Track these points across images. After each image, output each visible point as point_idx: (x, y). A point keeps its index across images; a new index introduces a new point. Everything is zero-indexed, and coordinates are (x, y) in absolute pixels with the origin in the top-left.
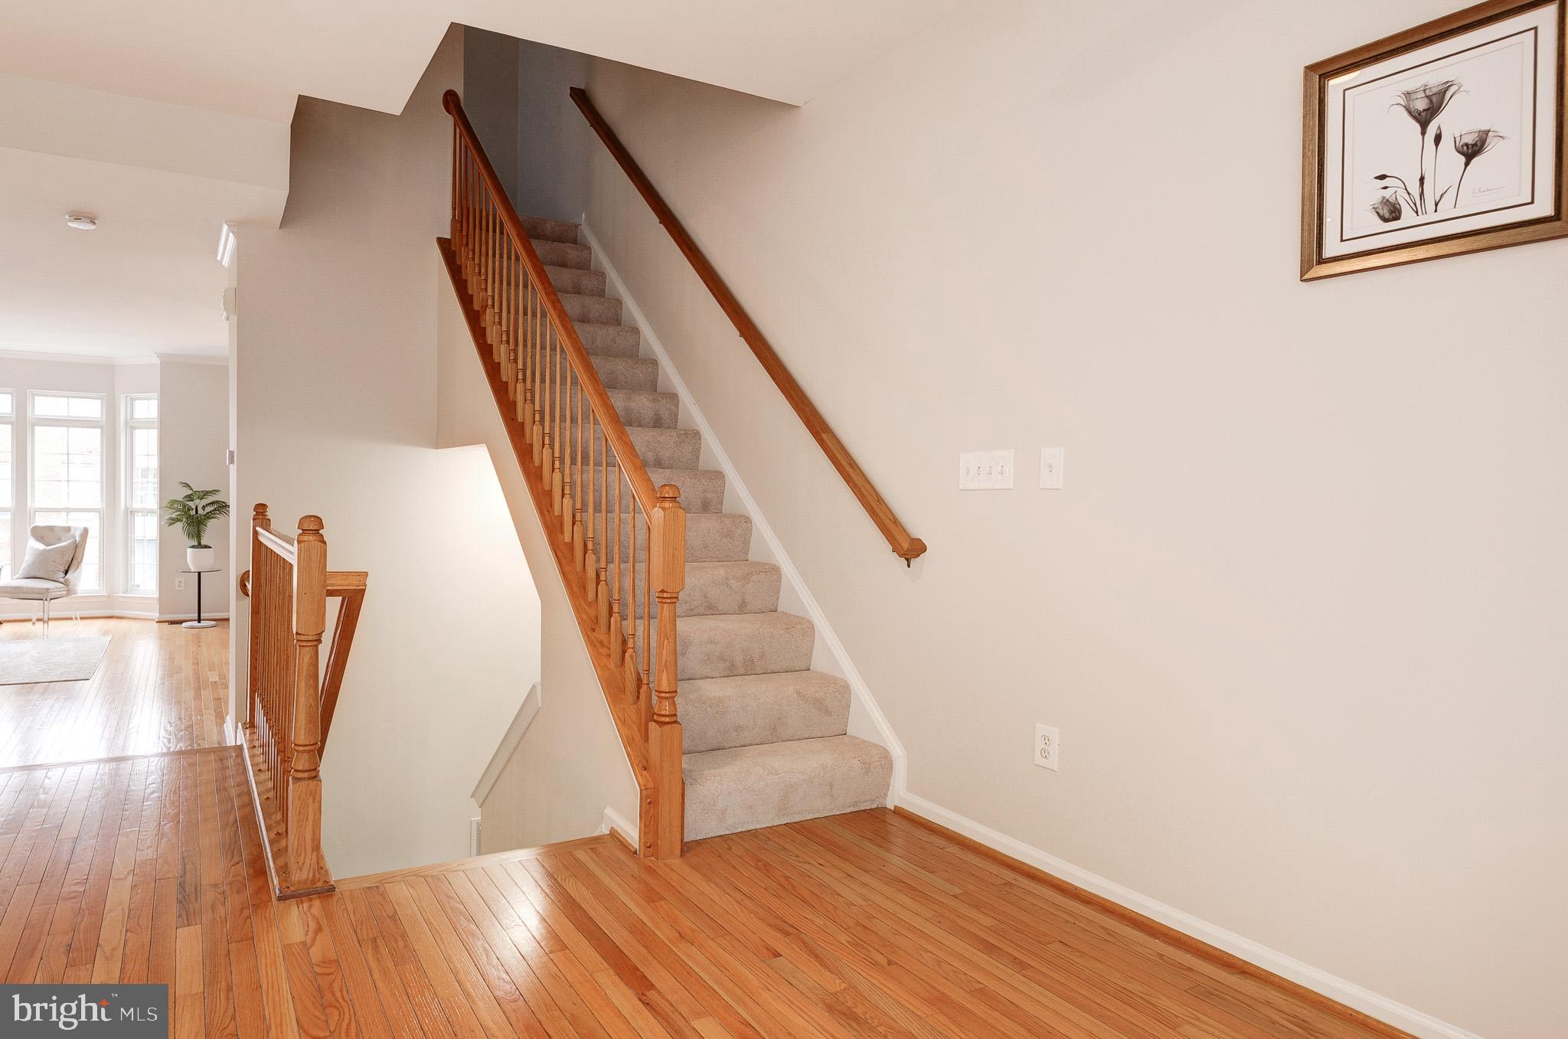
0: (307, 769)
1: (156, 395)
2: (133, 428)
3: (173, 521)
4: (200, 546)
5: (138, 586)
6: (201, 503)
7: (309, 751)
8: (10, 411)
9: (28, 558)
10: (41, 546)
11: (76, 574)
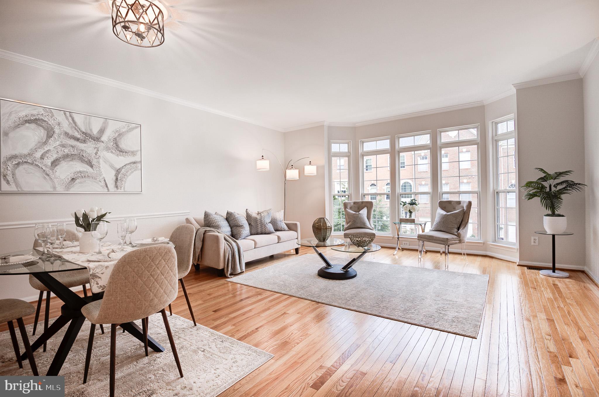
1: (514, 115)
2: (497, 141)
3: (531, 196)
4: (553, 215)
6: (553, 182)
8: (429, 142)
9: (437, 219)
10: (444, 213)
11: (464, 230)
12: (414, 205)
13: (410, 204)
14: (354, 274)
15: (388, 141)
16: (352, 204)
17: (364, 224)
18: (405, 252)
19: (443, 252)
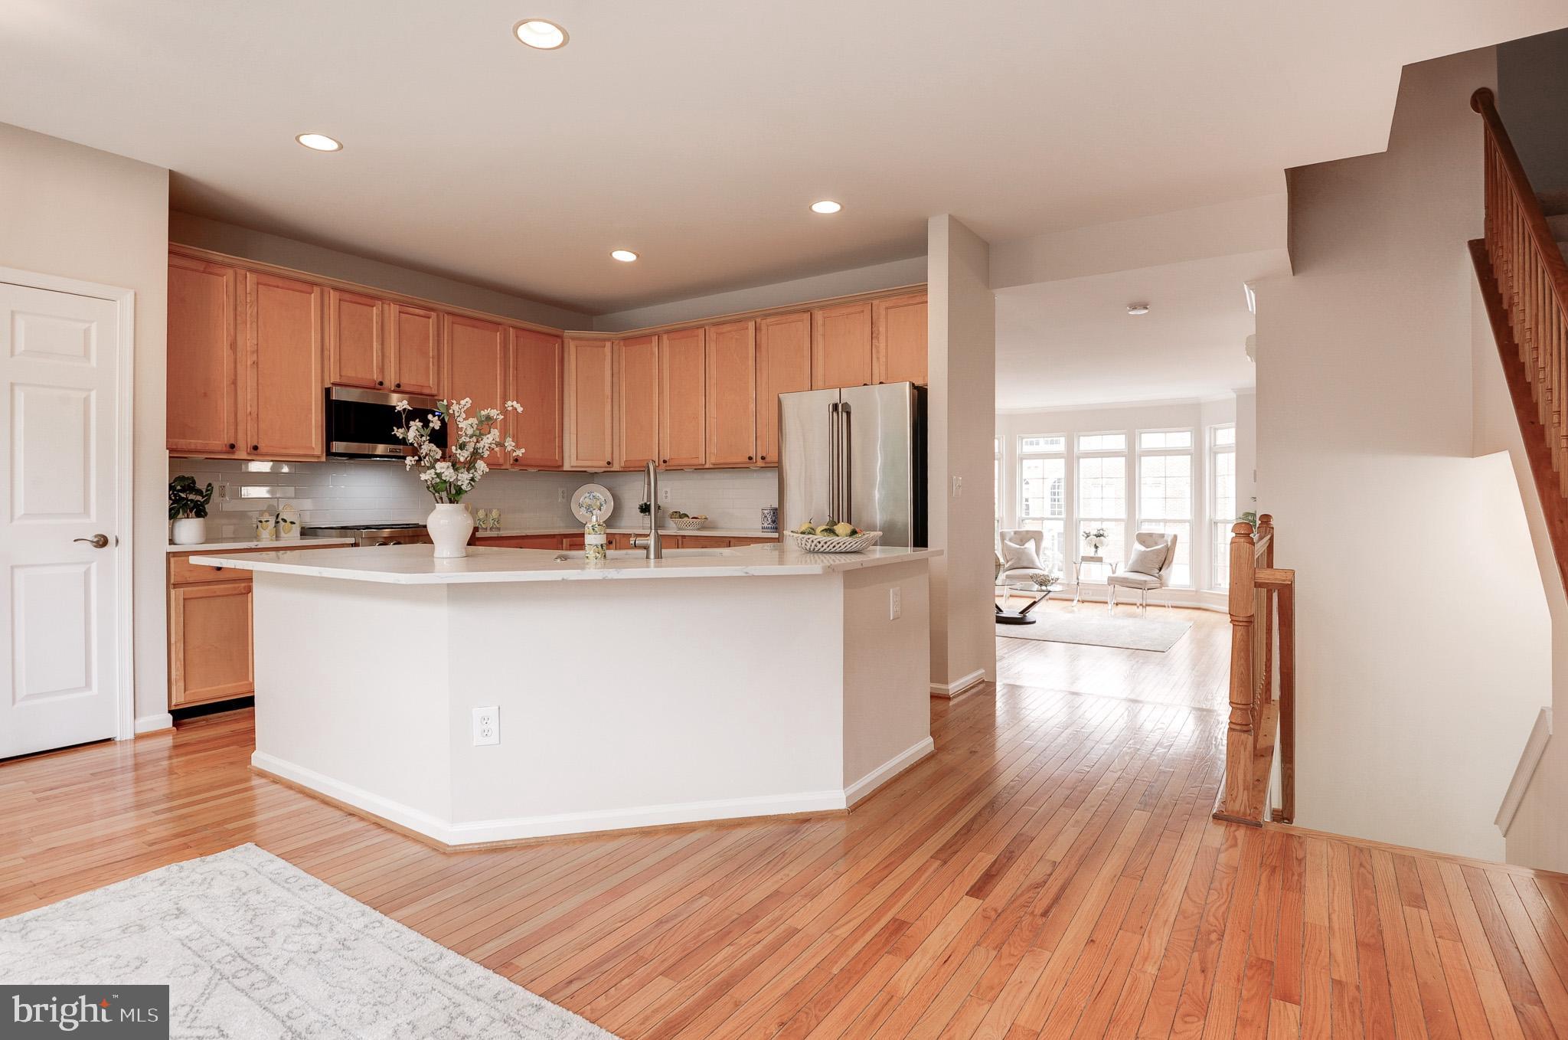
0: (1240, 722)
1: (1234, 424)
2: (1216, 453)
5: (1220, 585)
7: (1240, 709)
8: (1124, 447)
9: (1133, 557)
10: (1143, 548)
11: (1167, 571)
12: (1102, 538)
13: (1096, 535)
14: (1033, 620)
15: (1062, 440)
16: (1012, 533)
17: (1032, 562)
18: (1086, 604)
19: (1141, 605)
